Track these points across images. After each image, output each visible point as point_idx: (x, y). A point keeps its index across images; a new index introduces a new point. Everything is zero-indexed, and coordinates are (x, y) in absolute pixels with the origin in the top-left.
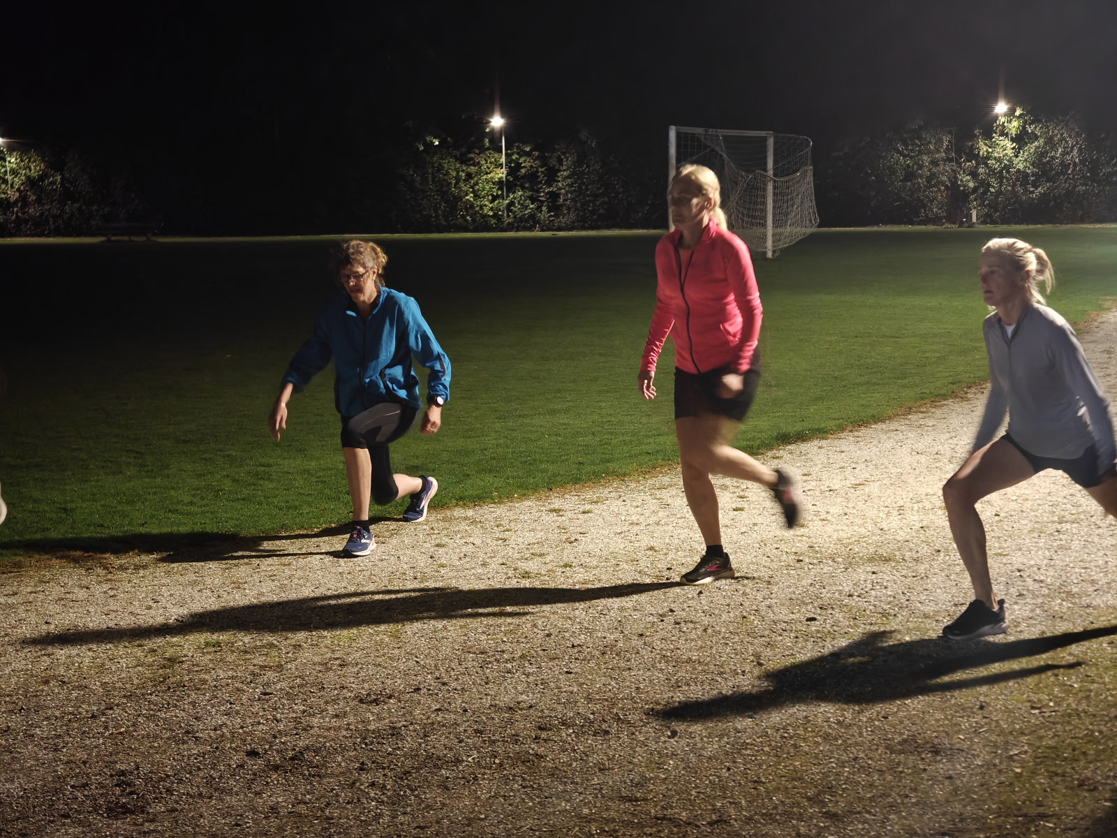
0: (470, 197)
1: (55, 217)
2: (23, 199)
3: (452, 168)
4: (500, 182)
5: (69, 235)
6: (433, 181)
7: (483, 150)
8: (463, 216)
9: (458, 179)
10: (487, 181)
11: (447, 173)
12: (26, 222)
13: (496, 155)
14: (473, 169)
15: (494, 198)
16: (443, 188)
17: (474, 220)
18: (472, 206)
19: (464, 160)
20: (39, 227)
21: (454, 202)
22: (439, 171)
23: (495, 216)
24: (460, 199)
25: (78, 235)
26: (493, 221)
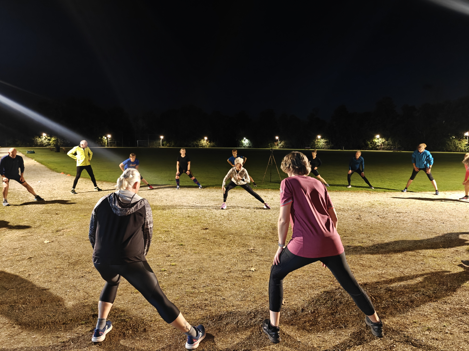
0: (460, 147)
1: (386, 148)
2: (381, 145)
3: (457, 142)
4: (466, 145)
5: (388, 150)
6: (453, 144)
7: (463, 139)
8: (458, 150)
9: (458, 144)
10: (464, 144)
11: (456, 142)
12: (381, 148)
13: (466, 140)
14: (461, 142)
15: (465, 147)
16: (455, 145)
17: (460, 150)
18: (460, 148)
19: (459, 140)
20: (383, 149)
21: (457, 147)
22: (454, 142)
23: (465, 150)
24: (458, 147)
25: (389, 150)
26: (464, 151)
